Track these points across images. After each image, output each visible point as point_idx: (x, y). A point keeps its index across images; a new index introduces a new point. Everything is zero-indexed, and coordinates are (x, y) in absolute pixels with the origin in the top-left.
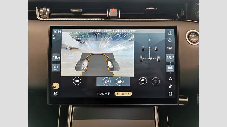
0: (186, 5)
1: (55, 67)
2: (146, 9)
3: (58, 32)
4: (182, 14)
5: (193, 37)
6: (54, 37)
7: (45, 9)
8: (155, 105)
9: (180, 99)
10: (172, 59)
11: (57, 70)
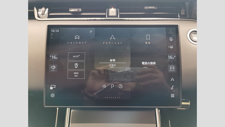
0: (187, 4)
1: (52, 67)
2: (146, 8)
3: (55, 31)
4: (183, 13)
5: (194, 36)
6: (52, 36)
7: (43, 9)
8: (157, 108)
9: (182, 103)
10: (173, 58)
11: (54, 70)
